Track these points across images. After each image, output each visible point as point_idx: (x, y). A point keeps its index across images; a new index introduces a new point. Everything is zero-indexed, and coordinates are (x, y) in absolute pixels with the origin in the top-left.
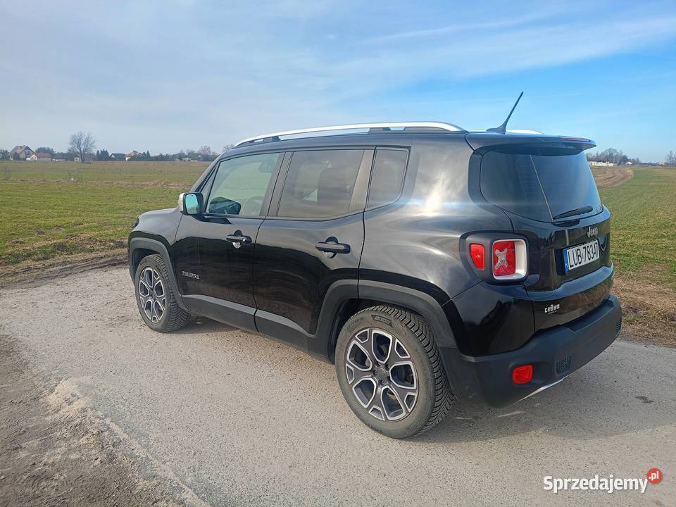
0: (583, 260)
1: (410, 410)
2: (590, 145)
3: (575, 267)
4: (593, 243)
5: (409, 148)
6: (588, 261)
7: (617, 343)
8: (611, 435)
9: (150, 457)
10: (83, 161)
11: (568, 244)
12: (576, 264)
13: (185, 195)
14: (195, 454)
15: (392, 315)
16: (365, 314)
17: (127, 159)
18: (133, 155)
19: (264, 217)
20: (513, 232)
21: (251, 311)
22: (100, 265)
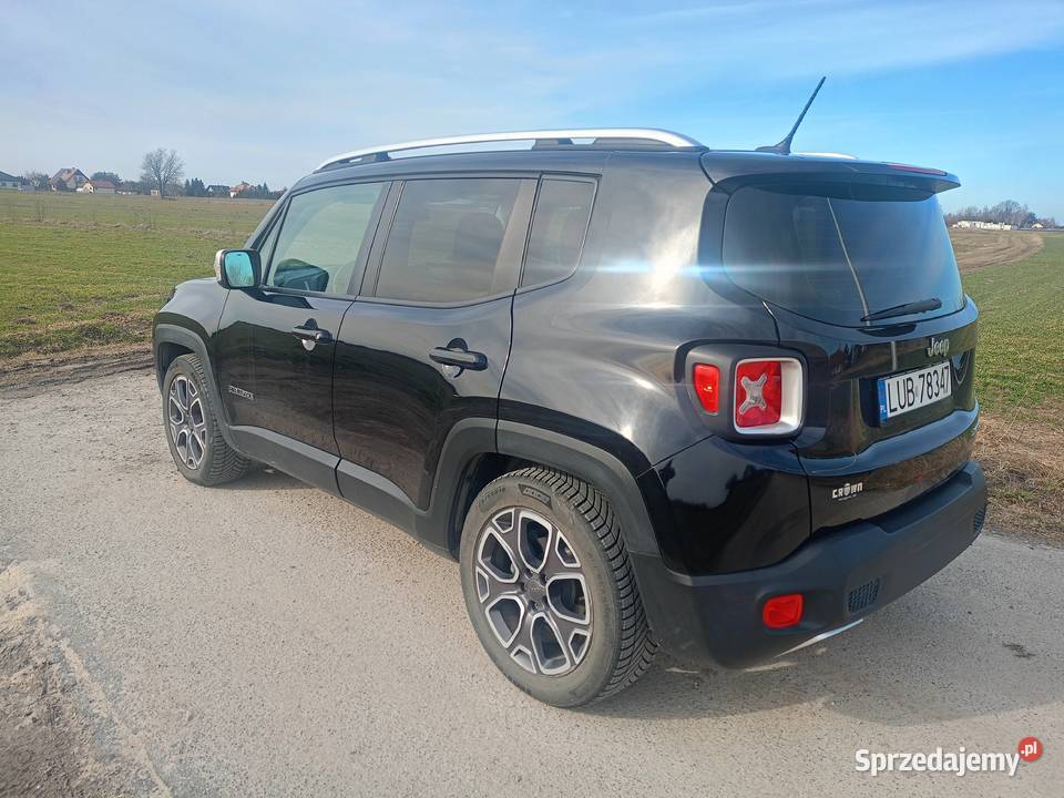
0: (918, 399)
1: (577, 661)
2: (950, 183)
3: (900, 411)
4: (939, 367)
5: (597, 176)
6: (927, 402)
7: (983, 540)
8: (950, 718)
9: (116, 720)
10: (163, 195)
11: (895, 368)
12: (902, 407)
13: (225, 253)
14: (191, 718)
15: (554, 487)
16: (507, 482)
17: (232, 194)
18: (242, 188)
19: (353, 297)
20: (779, 345)
21: (331, 461)
22: (141, 365)
